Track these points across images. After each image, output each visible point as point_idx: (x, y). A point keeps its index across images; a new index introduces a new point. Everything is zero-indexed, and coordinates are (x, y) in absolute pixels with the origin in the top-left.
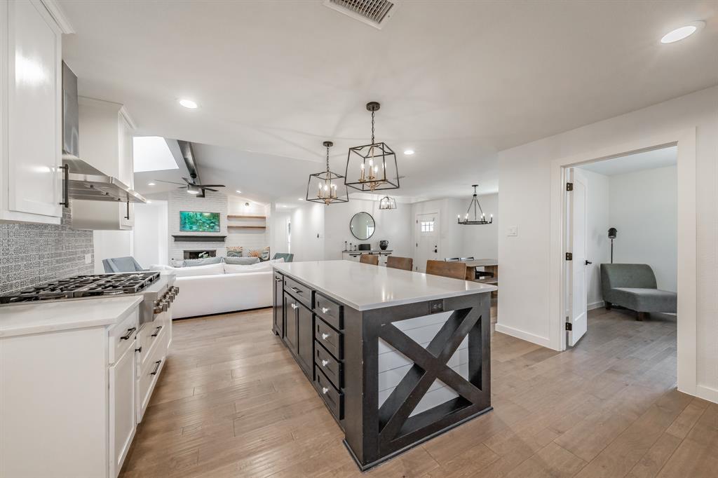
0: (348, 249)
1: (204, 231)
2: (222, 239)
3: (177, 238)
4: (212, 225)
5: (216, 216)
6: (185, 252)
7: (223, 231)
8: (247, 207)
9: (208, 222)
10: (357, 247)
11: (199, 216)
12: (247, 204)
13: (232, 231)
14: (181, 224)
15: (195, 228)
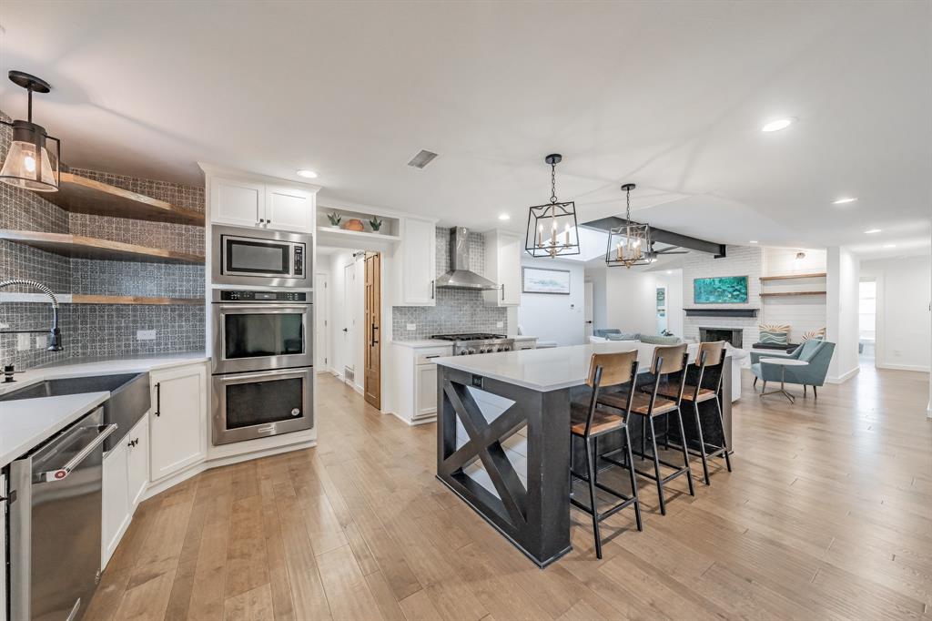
1: (725, 302)
2: (751, 313)
3: (690, 312)
4: (735, 293)
5: (742, 281)
6: (701, 329)
7: (754, 302)
8: (800, 260)
9: (731, 290)
11: (717, 282)
12: (800, 254)
13: (768, 300)
14: (695, 295)
15: (712, 299)
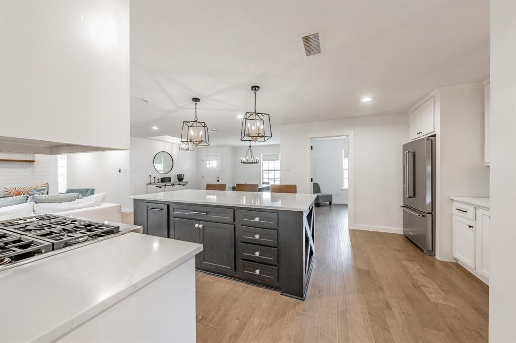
0: (152, 182)
10: (160, 180)
